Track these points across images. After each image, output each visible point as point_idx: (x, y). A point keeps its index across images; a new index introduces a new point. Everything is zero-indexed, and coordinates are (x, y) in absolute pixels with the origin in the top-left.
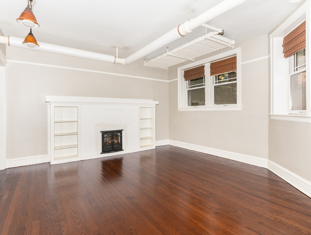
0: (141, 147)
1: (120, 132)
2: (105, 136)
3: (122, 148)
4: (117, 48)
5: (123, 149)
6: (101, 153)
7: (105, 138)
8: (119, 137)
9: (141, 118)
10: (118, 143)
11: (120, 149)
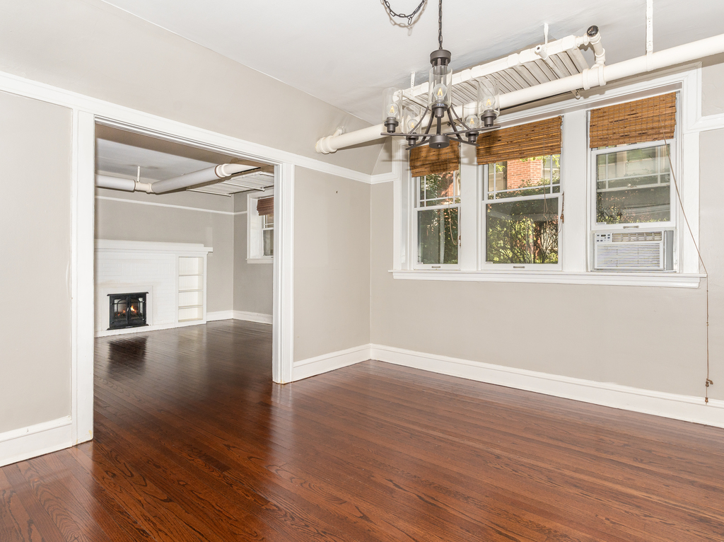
0: (179, 321)
1: (143, 295)
2: (116, 301)
3: (145, 321)
4: (139, 167)
5: (147, 323)
6: (108, 329)
7: (115, 305)
8: (141, 304)
9: (181, 274)
10: (138, 314)
11: (143, 323)
